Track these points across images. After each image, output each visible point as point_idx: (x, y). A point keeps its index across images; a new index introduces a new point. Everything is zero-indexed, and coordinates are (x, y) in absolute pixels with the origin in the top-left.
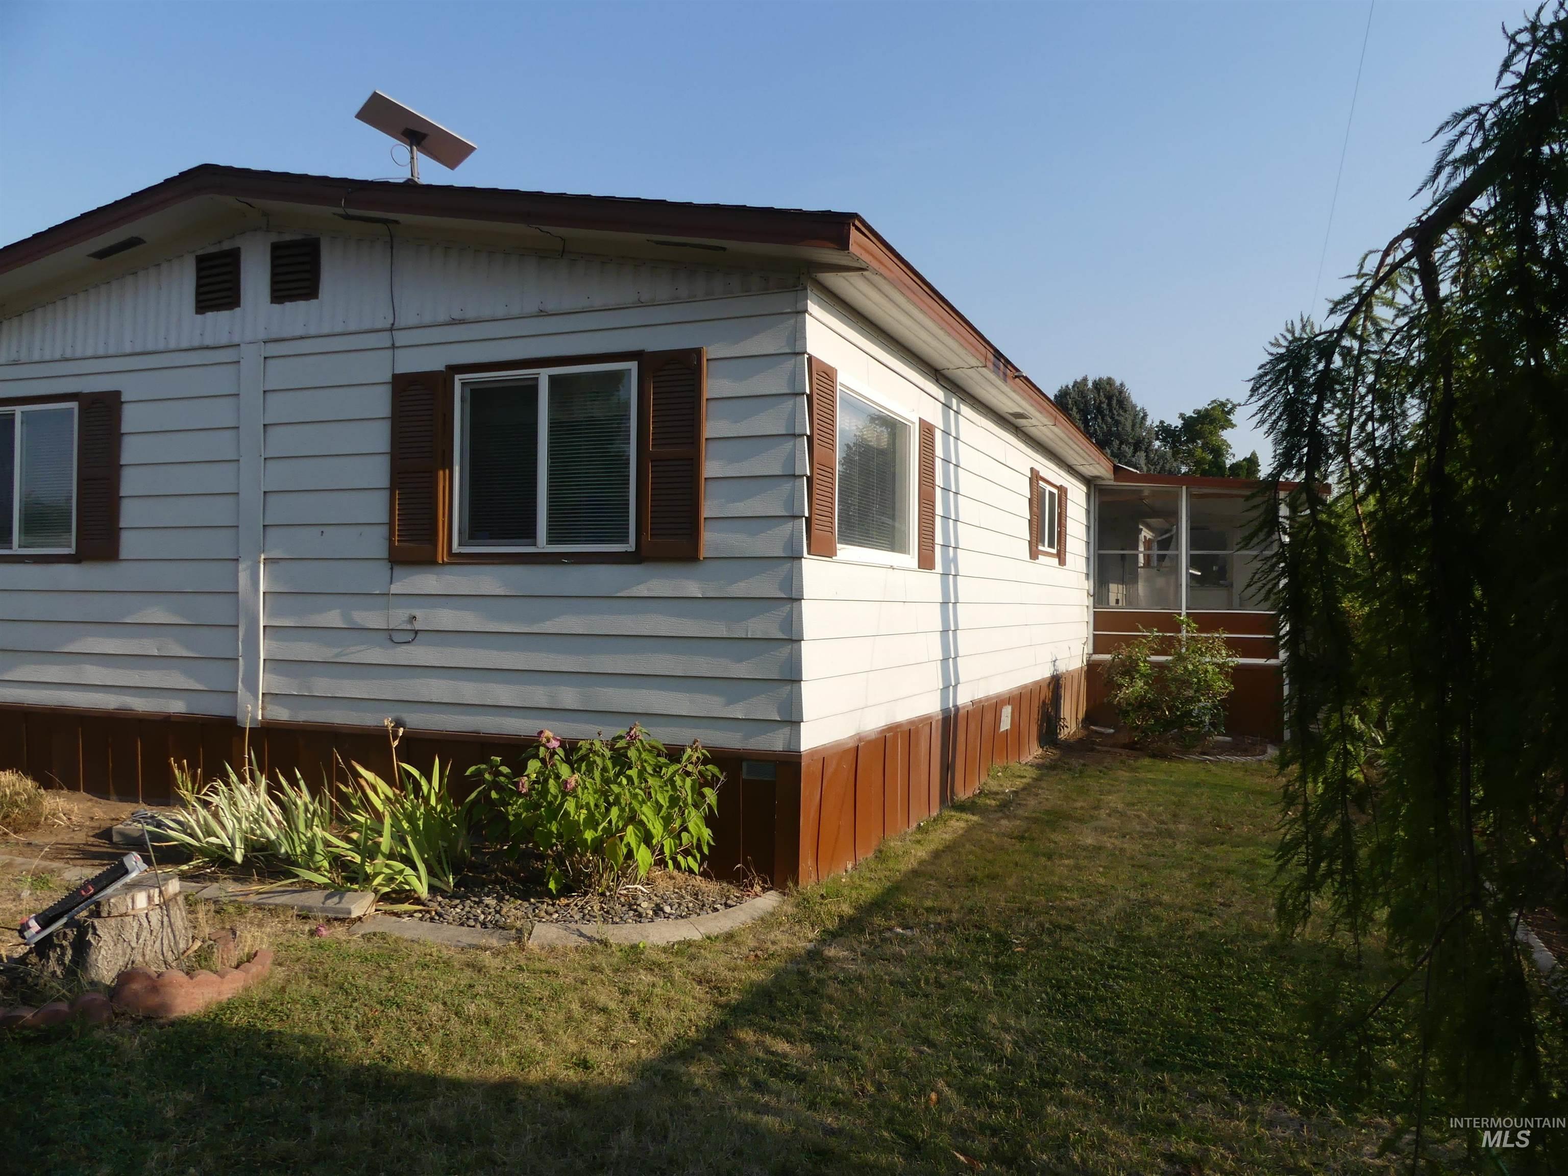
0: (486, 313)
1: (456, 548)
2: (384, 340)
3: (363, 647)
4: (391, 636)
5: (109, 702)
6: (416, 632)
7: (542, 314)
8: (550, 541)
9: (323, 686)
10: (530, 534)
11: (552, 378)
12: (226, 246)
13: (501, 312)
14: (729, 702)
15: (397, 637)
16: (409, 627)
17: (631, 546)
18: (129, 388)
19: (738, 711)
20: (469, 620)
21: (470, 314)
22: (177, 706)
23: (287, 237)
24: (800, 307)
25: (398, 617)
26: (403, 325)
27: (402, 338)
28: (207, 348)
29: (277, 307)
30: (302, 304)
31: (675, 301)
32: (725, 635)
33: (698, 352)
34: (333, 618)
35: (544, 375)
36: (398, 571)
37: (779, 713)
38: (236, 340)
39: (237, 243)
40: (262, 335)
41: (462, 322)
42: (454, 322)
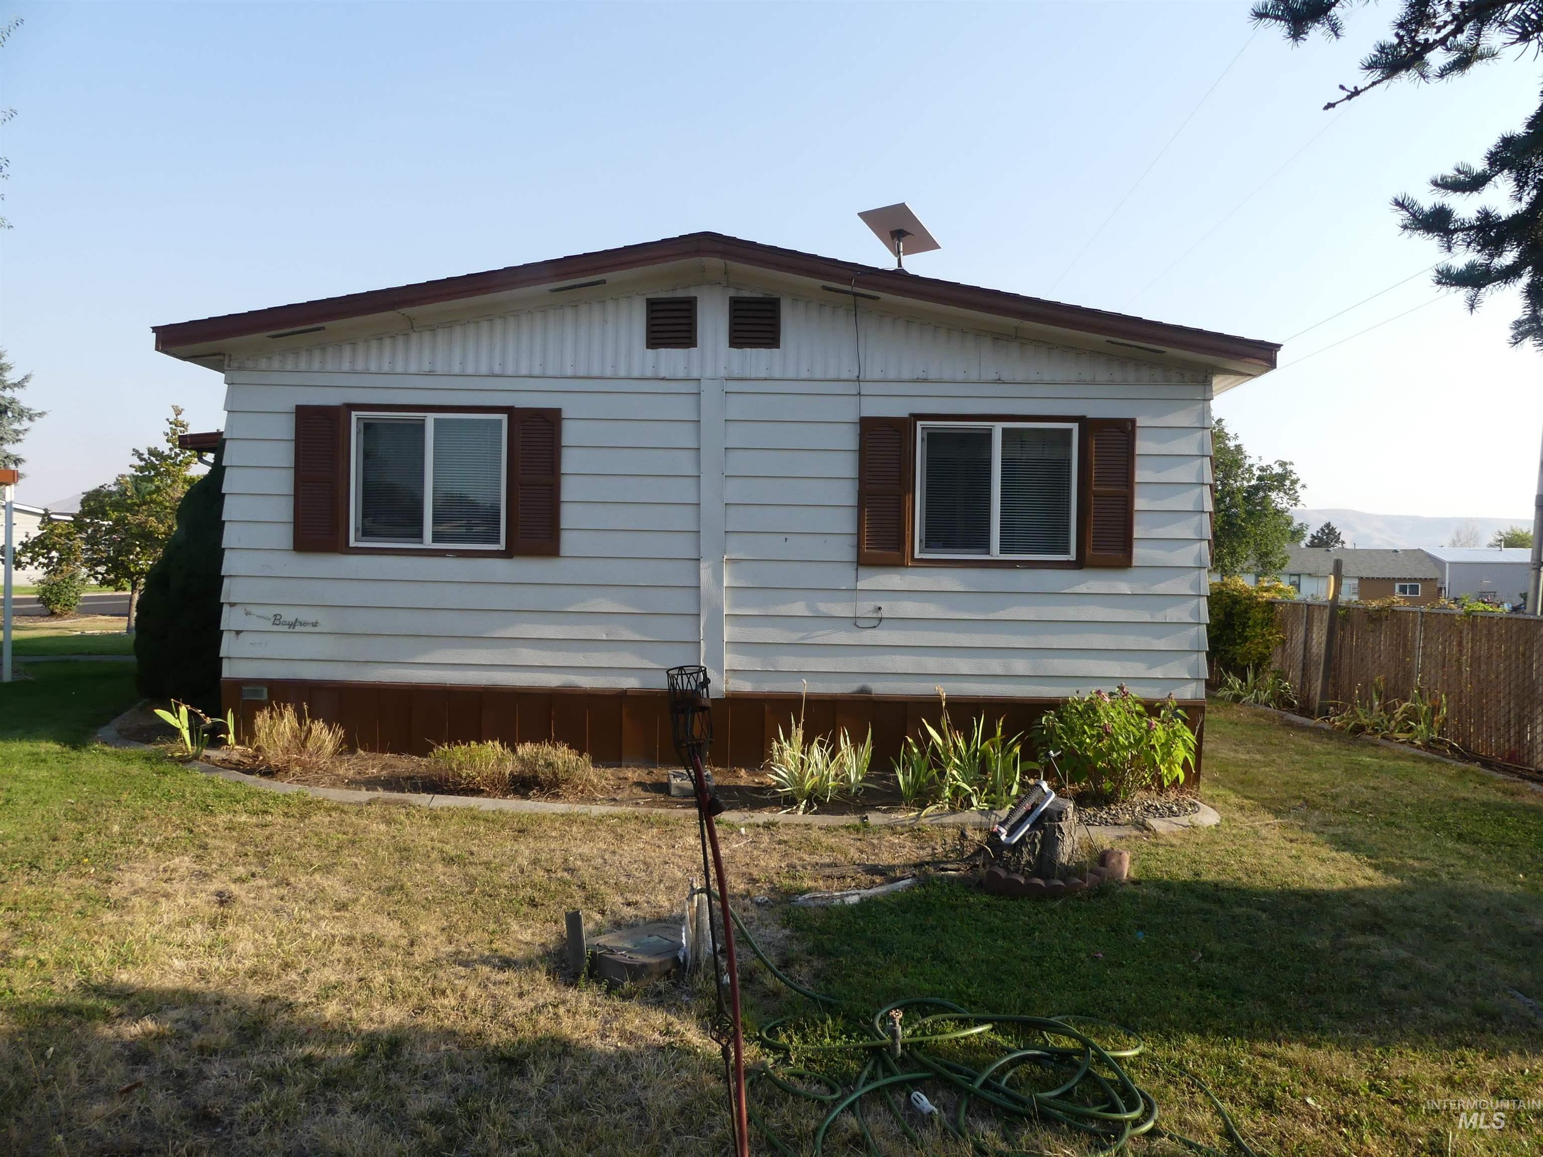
0: (947, 376)
1: (917, 555)
2: (852, 388)
3: (828, 631)
4: (856, 622)
5: (553, 680)
6: (881, 619)
7: (999, 381)
8: (1002, 551)
9: (787, 663)
10: (985, 545)
11: (1005, 431)
12: (680, 294)
13: (960, 376)
14: (1150, 668)
15: (860, 623)
16: (875, 615)
17: (1072, 556)
18: (569, 407)
19: (1158, 673)
20: (931, 610)
21: (933, 375)
22: (630, 683)
23: (746, 294)
24: (1207, 396)
25: (865, 608)
26: (868, 378)
27: (866, 388)
28: (663, 379)
29: (735, 351)
30: (763, 351)
31: (1111, 383)
32: (1149, 620)
33: (1133, 421)
34: (799, 608)
35: (998, 429)
36: (863, 571)
37: (1189, 674)
38: (695, 374)
39: (691, 293)
40: (722, 373)
41: (925, 380)
42: (917, 381)
